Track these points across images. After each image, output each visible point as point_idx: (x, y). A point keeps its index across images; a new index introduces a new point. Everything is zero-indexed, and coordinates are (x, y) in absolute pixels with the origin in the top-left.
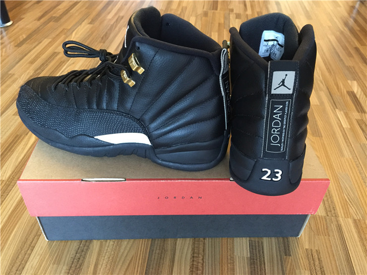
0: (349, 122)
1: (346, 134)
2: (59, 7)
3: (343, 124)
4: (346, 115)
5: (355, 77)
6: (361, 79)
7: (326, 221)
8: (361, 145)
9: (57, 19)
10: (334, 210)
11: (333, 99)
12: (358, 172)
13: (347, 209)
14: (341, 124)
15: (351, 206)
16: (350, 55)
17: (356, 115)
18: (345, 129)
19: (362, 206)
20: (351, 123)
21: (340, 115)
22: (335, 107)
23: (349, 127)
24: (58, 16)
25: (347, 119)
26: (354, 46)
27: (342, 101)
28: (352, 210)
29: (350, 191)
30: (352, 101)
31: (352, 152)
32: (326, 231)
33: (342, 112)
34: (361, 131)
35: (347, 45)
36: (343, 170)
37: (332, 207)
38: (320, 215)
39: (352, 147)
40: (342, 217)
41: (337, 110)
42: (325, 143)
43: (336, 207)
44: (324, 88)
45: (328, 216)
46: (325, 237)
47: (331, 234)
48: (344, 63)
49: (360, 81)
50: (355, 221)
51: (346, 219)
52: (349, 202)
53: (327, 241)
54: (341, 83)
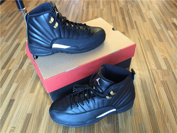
0: (173, 35)
1: (172, 40)
4: (172, 32)
7: (168, 71)
11: (166, 26)
16: (172, 7)
18: (172, 38)
21: (170, 32)
23: (174, 37)
27: (170, 27)
30: (174, 26)
33: (170, 31)
38: (165, 69)
41: (168, 31)
42: (165, 44)
44: (162, 22)
45: (168, 69)
46: (168, 76)
47: (170, 75)
48: (169, 11)
53: (169, 78)
54: (169, 20)
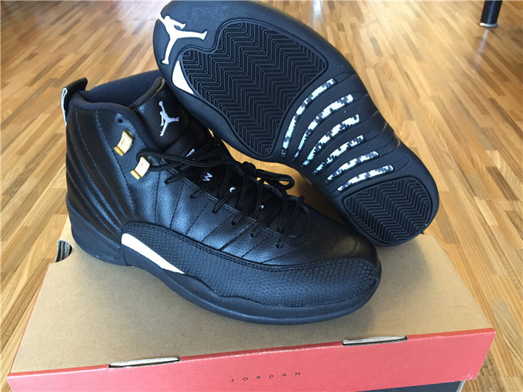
1: (493, 235)
3: (487, 220)
4: (491, 205)
5: (496, 146)
6: (504, 147)
7: (481, 383)
8: (517, 252)
10: (492, 364)
11: (468, 181)
13: (510, 360)
14: (485, 221)
15: (516, 355)
16: (484, 111)
17: (504, 205)
18: (491, 227)
20: (498, 218)
21: (482, 205)
22: (472, 194)
23: (497, 224)
25: (492, 211)
26: (489, 97)
27: (481, 183)
30: (496, 181)
31: (506, 265)
33: (483, 201)
34: (516, 230)
35: (478, 96)
36: (496, 295)
39: (505, 256)
40: (505, 376)
41: (476, 198)
42: (465, 252)
44: (454, 165)
45: (483, 375)
48: (477, 124)
49: (503, 150)
51: (510, 378)
52: (511, 348)
54: (476, 155)
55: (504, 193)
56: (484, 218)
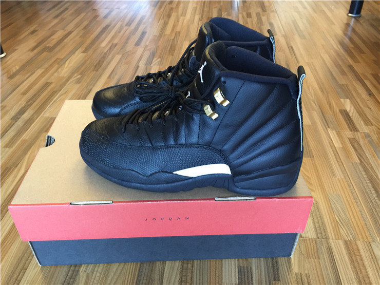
0: (341, 141)
1: (338, 153)
2: (53, 37)
3: (335, 144)
4: (339, 134)
5: (348, 95)
6: (354, 97)
7: (316, 243)
8: (353, 164)
9: (51, 49)
10: (325, 232)
11: (325, 118)
12: (349, 192)
13: (338, 230)
14: (333, 144)
15: (342, 227)
16: (343, 73)
17: (348, 134)
18: (337, 149)
19: (353, 227)
20: (343, 142)
21: (332, 134)
22: (327, 127)
23: (341, 146)
24: (52, 46)
25: (339, 138)
26: (348, 64)
27: (334, 119)
28: (343, 232)
29: (342, 212)
30: (346, 121)
31: (344, 171)
32: (316, 254)
33: (334, 132)
34: (354, 150)
35: (340, 63)
36: (334, 190)
37: (322, 229)
38: (310, 237)
39: (344, 166)
40: (333, 239)
41: (329, 129)
42: (317, 163)
43: (326, 229)
44: (317, 108)
45: (318, 238)
46: (316, 260)
47: (321, 256)
48: (337, 82)
49: (353, 99)
50: (346, 243)
51: (336, 241)
52: (340, 223)
53: (317, 265)
55: (349, 127)
56: (332, 142)
